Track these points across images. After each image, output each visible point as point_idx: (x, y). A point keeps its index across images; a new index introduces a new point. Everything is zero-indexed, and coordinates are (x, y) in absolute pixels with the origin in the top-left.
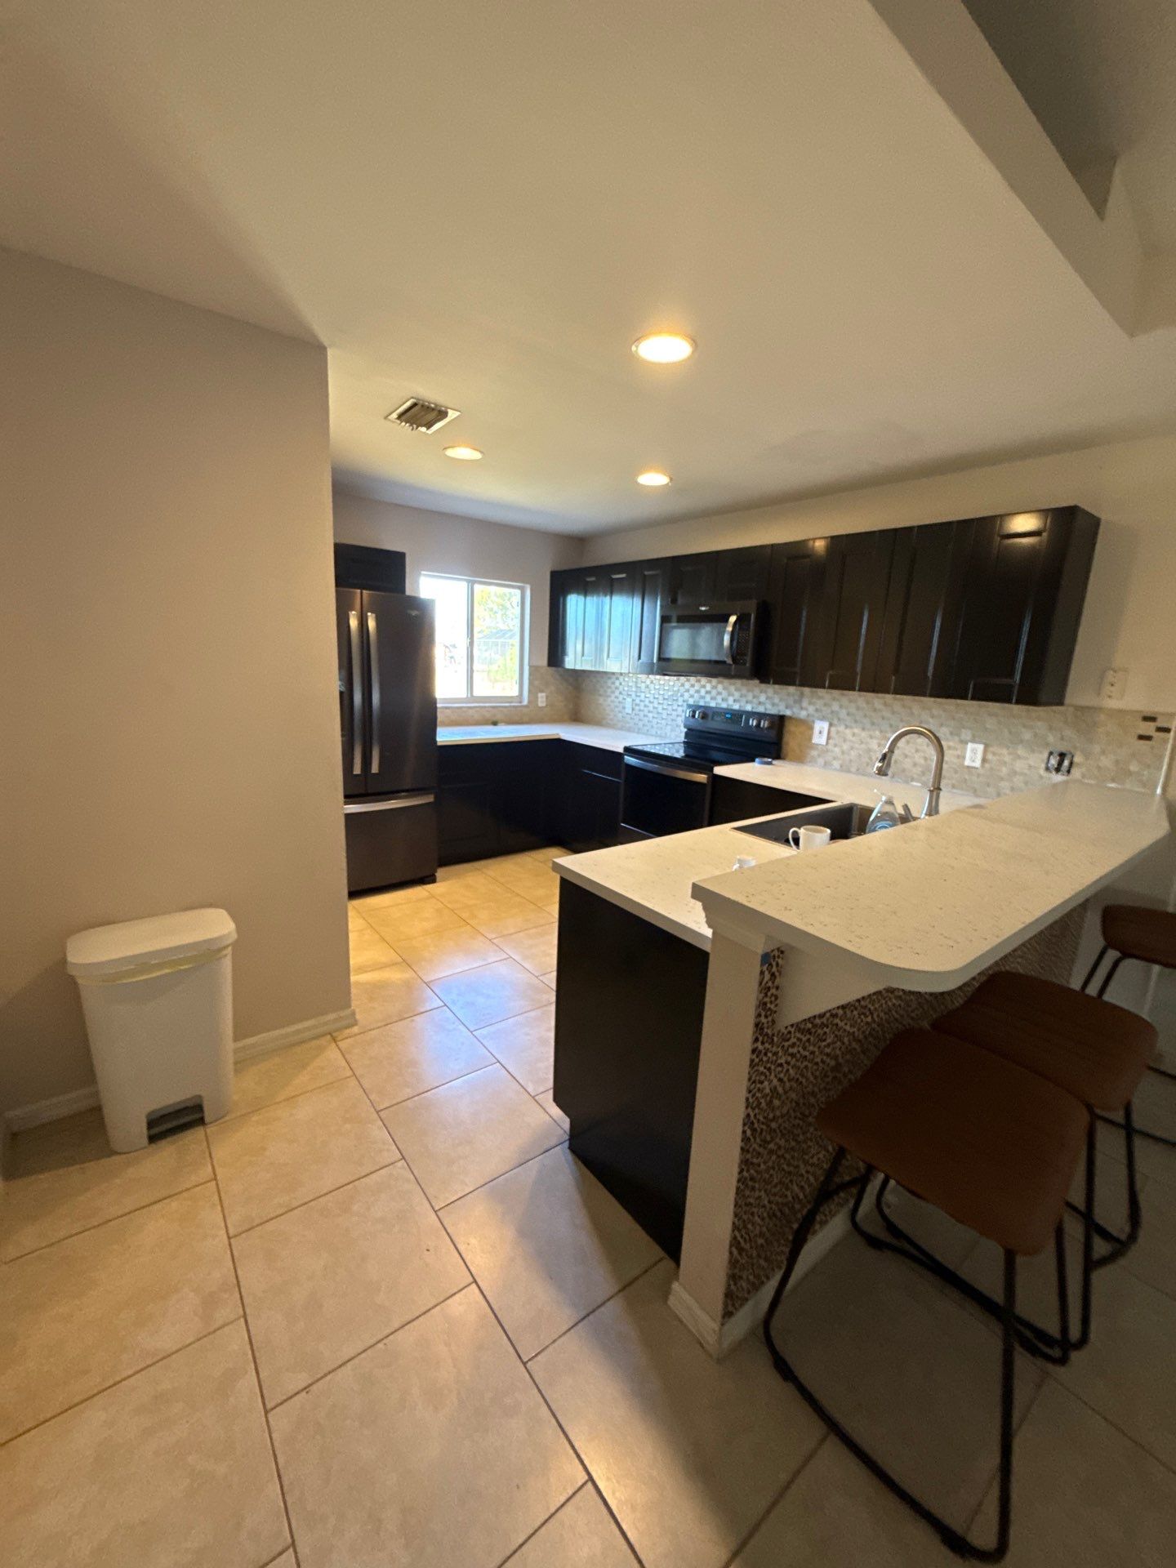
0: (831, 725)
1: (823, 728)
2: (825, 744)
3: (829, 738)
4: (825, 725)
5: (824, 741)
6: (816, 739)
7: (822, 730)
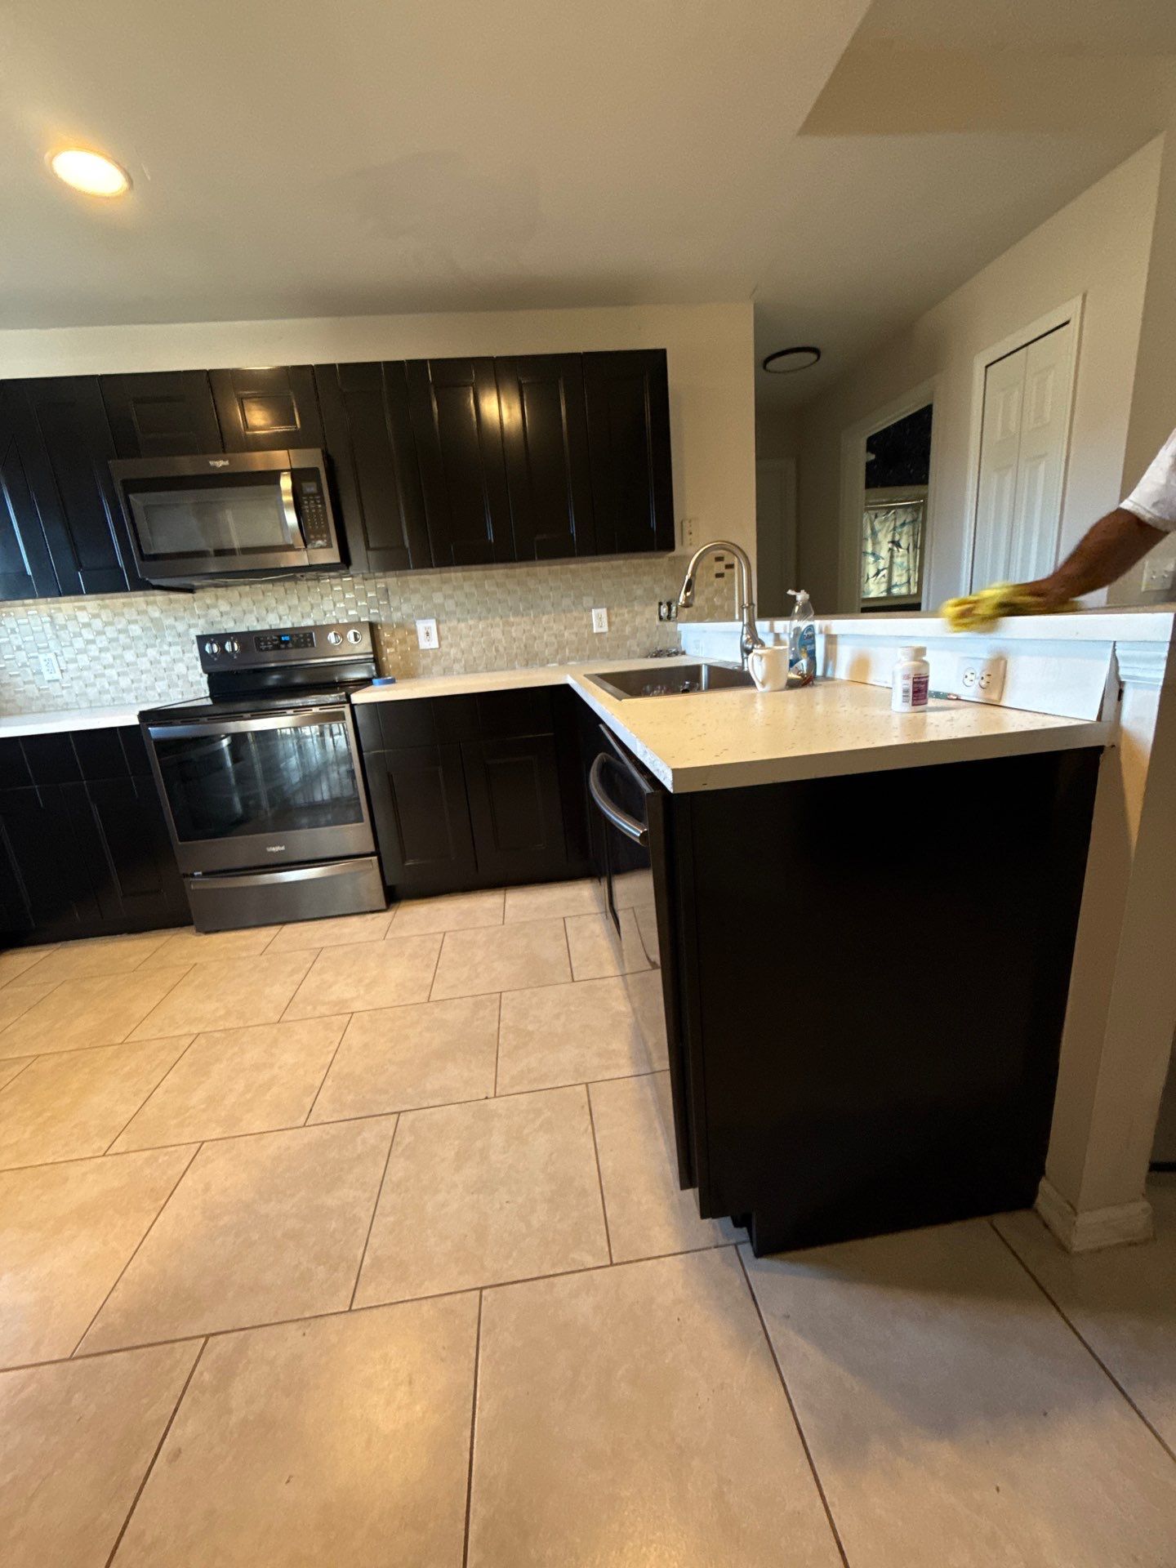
0: (438, 622)
2: (438, 646)
3: (440, 639)
4: (432, 624)
5: (434, 644)
6: (424, 644)
7: (429, 631)
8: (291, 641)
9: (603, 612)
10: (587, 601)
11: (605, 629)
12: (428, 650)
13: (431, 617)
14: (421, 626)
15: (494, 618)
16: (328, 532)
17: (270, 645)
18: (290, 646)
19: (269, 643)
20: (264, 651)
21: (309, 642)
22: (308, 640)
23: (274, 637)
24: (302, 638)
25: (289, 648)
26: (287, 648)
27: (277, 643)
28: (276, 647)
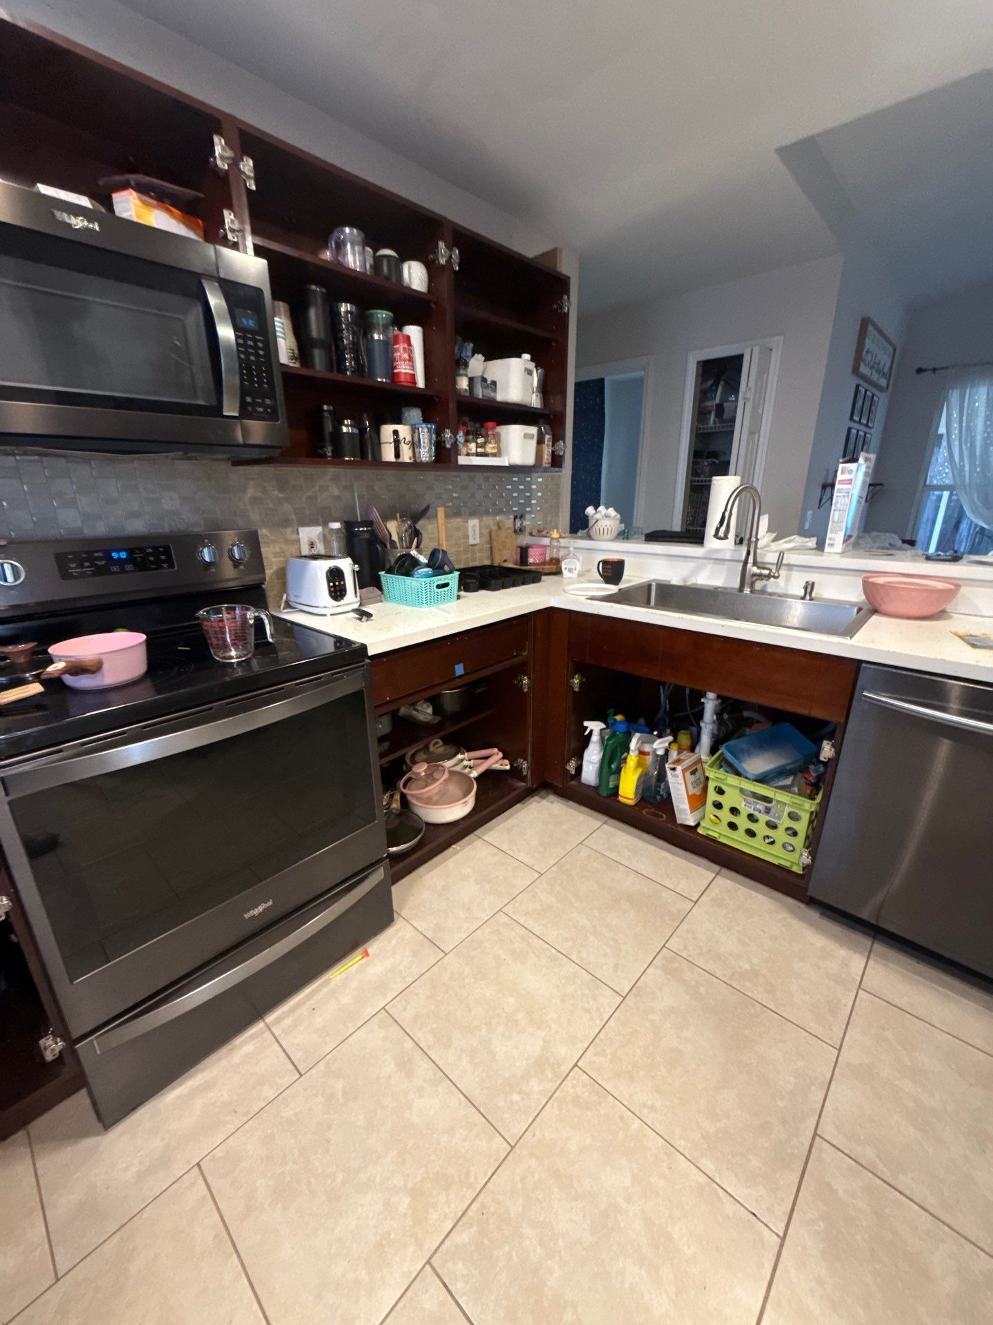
1: (315, 537)
4: (316, 533)
8: (131, 559)
9: (477, 522)
10: (465, 511)
11: (477, 541)
13: (316, 523)
14: (305, 535)
16: (273, 397)
17: (89, 567)
18: (129, 567)
19: (87, 564)
20: (76, 577)
21: (164, 562)
22: (163, 557)
23: (96, 555)
24: (150, 554)
25: (127, 572)
26: (123, 571)
27: (103, 563)
28: (100, 572)
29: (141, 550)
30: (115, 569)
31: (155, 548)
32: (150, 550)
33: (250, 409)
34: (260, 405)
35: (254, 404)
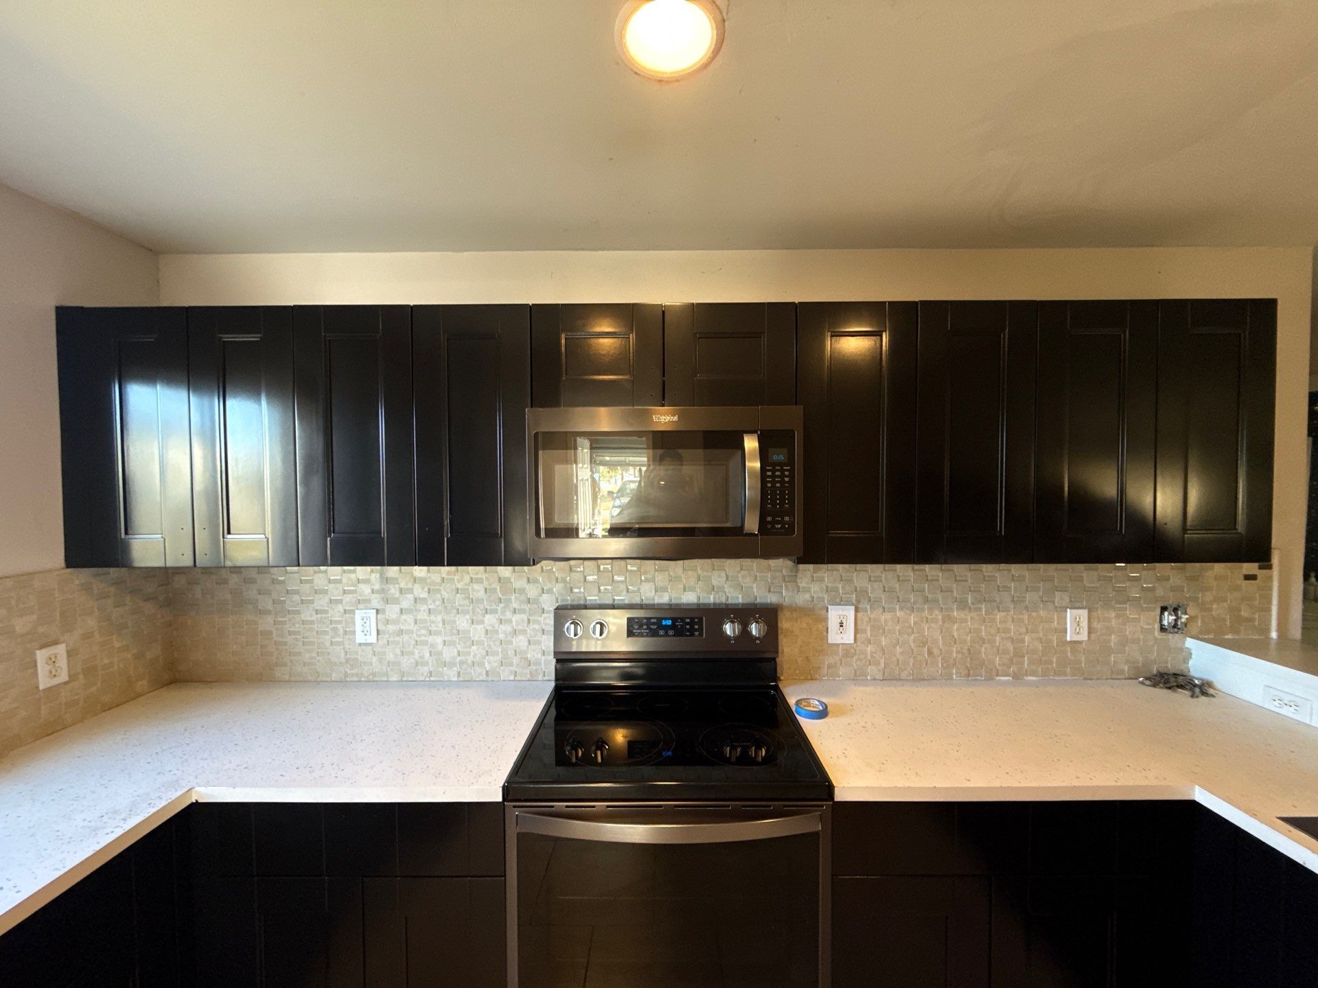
0: (857, 610)
1: (845, 617)
2: (852, 642)
3: (857, 632)
4: (850, 612)
5: (848, 638)
6: (834, 637)
7: (844, 621)
8: (673, 627)
9: (1083, 614)
10: (1060, 598)
11: (1084, 636)
12: (837, 645)
13: (848, 603)
14: (835, 614)
15: (931, 610)
16: (792, 514)
17: (645, 629)
18: (671, 633)
19: (645, 627)
20: (637, 636)
21: (696, 630)
22: (696, 627)
23: (652, 621)
24: (688, 624)
25: (669, 636)
26: (666, 635)
27: (655, 627)
28: (654, 634)
29: (682, 619)
30: (662, 632)
31: (692, 619)
32: (688, 620)
33: (769, 526)
34: (778, 522)
35: (774, 522)
